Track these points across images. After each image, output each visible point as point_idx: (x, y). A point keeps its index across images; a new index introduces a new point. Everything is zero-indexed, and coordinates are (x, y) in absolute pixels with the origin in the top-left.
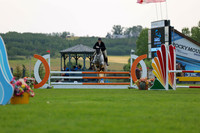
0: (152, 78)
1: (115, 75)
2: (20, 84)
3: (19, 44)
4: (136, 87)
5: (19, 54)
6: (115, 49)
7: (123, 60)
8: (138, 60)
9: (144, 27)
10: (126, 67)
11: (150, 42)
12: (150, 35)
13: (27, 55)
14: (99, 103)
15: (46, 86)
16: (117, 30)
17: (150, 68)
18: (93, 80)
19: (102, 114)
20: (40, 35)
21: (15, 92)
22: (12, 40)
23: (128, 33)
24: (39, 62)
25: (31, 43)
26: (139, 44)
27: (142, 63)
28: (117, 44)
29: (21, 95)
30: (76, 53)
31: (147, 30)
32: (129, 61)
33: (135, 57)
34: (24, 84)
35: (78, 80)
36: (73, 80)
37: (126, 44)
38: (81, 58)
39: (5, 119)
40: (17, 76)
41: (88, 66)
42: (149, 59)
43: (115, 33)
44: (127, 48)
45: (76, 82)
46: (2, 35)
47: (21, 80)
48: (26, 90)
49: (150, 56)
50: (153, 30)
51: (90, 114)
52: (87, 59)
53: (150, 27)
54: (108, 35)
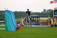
0: (54, 24)
1: (44, 23)
2: (18, 25)
3: (18, 14)
4: (50, 26)
5: (18, 17)
6: (44, 16)
7: (46, 19)
8: (51, 18)
9: (52, 10)
10: (47, 21)
11: (54, 14)
12: (54, 12)
13: (20, 17)
14: (40, 31)
15: (25, 26)
16: (45, 10)
17: (54, 21)
18: (38, 24)
19: (41, 34)
20: (24, 12)
21: (17, 27)
22: (16, 13)
23: (47, 11)
24: (23, 19)
25: (21, 14)
26: (51, 14)
27: (52, 19)
28: (45, 14)
29: (19, 28)
30: (33, 17)
31: (53, 10)
32: (48, 19)
33: (50, 18)
34: (19, 25)
35: (34, 24)
36: (32, 24)
37: (47, 14)
38: (35, 18)
39: (14, 35)
40: (17, 23)
41: (37, 20)
42: (53, 18)
43: (44, 11)
44: (47, 15)
45: (33, 25)
46: (13, 12)
47: (19, 24)
48: (20, 27)
49: (54, 18)
50: (55, 10)
51: (38, 34)
52: (36, 18)
53: (54, 10)
54: (42, 12)
